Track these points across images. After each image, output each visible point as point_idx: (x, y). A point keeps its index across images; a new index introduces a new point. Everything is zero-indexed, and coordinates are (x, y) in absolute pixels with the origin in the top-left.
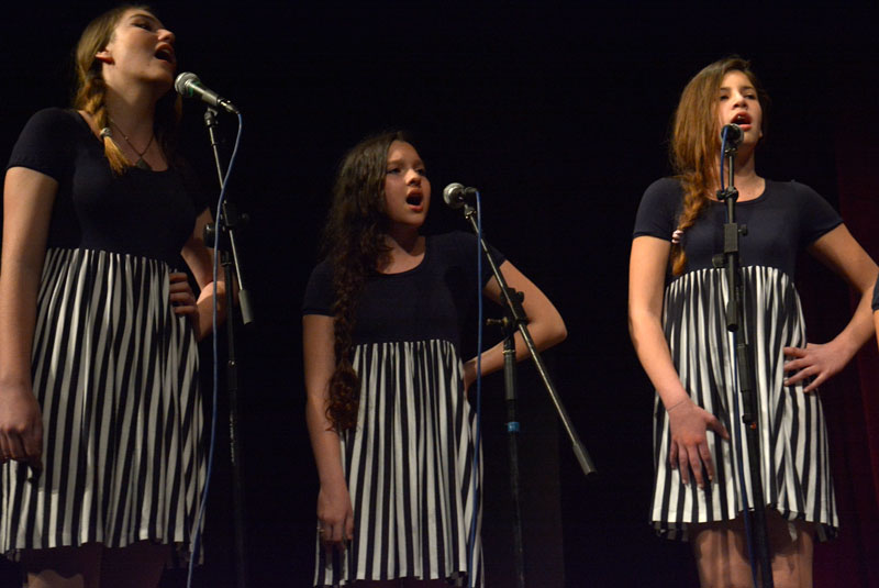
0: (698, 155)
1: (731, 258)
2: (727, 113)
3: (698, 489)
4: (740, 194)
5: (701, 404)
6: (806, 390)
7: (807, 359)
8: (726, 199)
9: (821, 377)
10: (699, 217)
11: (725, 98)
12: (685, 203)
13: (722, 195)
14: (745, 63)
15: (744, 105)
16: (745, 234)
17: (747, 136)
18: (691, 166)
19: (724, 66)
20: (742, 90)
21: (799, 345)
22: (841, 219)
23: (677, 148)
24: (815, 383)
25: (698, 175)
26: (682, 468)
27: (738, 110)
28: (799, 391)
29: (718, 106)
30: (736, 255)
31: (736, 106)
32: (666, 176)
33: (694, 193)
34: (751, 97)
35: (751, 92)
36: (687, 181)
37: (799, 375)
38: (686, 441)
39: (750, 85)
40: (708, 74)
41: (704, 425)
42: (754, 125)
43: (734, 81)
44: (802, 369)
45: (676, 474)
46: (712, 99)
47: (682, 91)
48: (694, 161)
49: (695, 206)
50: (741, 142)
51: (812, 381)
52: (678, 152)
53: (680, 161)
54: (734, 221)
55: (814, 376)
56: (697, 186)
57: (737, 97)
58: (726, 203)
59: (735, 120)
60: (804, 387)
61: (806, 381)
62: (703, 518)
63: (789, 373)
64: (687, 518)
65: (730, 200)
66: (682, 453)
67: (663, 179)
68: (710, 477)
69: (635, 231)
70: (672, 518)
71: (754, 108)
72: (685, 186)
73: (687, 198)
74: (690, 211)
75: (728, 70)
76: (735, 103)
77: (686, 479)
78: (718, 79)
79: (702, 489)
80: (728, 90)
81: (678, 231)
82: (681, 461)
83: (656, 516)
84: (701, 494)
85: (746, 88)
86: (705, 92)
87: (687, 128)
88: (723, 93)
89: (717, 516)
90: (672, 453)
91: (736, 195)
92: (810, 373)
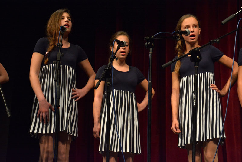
0: (54, 33)
1: (58, 62)
2: (63, 23)
3: (44, 124)
4: (63, 45)
5: (48, 101)
6: (75, 101)
7: (77, 92)
8: (59, 46)
9: (79, 98)
10: (53, 50)
11: (63, 19)
12: (50, 45)
13: (58, 45)
14: (69, 11)
15: (68, 22)
16: (63, 56)
17: (67, 30)
18: (52, 36)
19: (63, 11)
20: (68, 18)
21: (75, 89)
22: (87, 57)
23: (48, 30)
24: (78, 99)
25: (53, 38)
26: (40, 118)
27: (66, 23)
28: (74, 100)
29: (61, 21)
30: (60, 61)
31: (66, 21)
32: (45, 37)
33: (52, 43)
34: (70, 20)
35: (70, 19)
36: (50, 39)
37: (74, 96)
38: (43, 111)
39: (69, 17)
40: (59, 12)
41: (48, 107)
42: (70, 27)
43: (65, 15)
44: (75, 95)
45: (38, 120)
46: (59, 19)
47: (51, 15)
48: (53, 34)
49: (52, 46)
50: (65, 31)
51: (77, 98)
52: (48, 31)
53: (48, 34)
54: (60, 52)
55: (78, 97)
56: (53, 41)
57: (66, 19)
58: (59, 47)
59: (65, 25)
60: (75, 100)
61: (76, 98)
62: (44, 132)
63: (72, 95)
64: (40, 132)
65: (60, 46)
66: (41, 114)
67: (43, 38)
68: (48, 121)
69: (34, 51)
70: (36, 131)
71: (70, 23)
72: (50, 41)
73: (50, 44)
74: (51, 47)
75: (64, 12)
76: (65, 21)
77: (41, 121)
78: (61, 14)
79: (45, 124)
80: (64, 17)
81: (47, 52)
82: (41, 116)
83: (31, 131)
84: (44, 126)
85: (68, 17)
86: (58, 16)
87: (51, 25)
88: (62, 17)
89: (48, 132)
90: (38, 114)
91: (62, 45)
92: (77, 96)
